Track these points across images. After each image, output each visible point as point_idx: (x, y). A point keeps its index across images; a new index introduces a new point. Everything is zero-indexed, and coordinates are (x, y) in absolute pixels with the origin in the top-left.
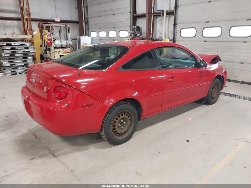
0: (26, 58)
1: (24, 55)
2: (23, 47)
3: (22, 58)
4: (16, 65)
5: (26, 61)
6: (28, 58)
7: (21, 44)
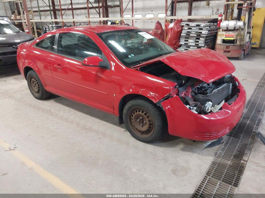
0: (199, 39)
1: (197, 35)
2: (198, 28)
3: (195, 38)
4: (189, 44)
5: (198, 42)
6: (201, 39)
7: (197, 25)
